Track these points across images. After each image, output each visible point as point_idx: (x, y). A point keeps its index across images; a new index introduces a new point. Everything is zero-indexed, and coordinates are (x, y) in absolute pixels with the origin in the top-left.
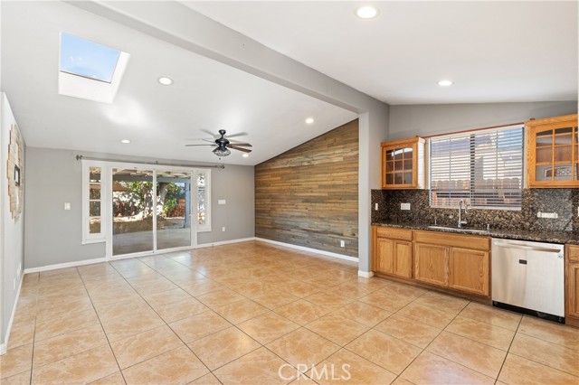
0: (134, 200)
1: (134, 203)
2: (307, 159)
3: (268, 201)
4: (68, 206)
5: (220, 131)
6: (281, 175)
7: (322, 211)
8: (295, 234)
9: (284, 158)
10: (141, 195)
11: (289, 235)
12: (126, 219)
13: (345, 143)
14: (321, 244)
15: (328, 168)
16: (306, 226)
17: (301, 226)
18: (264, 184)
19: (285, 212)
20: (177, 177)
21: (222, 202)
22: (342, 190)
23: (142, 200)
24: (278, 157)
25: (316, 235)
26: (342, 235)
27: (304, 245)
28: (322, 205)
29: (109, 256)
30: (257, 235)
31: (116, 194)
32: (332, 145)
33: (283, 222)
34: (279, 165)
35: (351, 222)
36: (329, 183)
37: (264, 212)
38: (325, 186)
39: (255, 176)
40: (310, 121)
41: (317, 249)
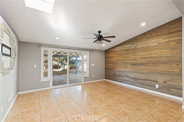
0: (59, 64)
1: (59, 65)
2: (133, 46)
3: (112, 65)
4: (35, 66)
5: (99, 32)
6: (118, 54)
7: (143, 70)
8: (126, 79)
9: (120, 46)
10: (61, 62)
11: (123, 80)
12: (57, 70)
13: (159, 36)
14: (143, 85)
15: (148, 49)
16: (133, 76)
17: (130, 76)
18: (109, 58)
19: (120, 69)
20: (74, 56)
21: (93, 65)
22: (157, 59)
23: (62, 64)
24: (117, 46)
25: (139, 81)
26: (157, 82)
27: (132, 85)
28: (143, 66)
29: (51, 86)
30: (106, 78)
31: (54, 62)
32: (149, 38)
33: (119, 74)
34: (117, 49)
35: (163, 76)
36: (148, 56)
37: (109, 69)
38: (145, 58)
39: (105, 54)
40: (143, 24)
41: (140, 87)
